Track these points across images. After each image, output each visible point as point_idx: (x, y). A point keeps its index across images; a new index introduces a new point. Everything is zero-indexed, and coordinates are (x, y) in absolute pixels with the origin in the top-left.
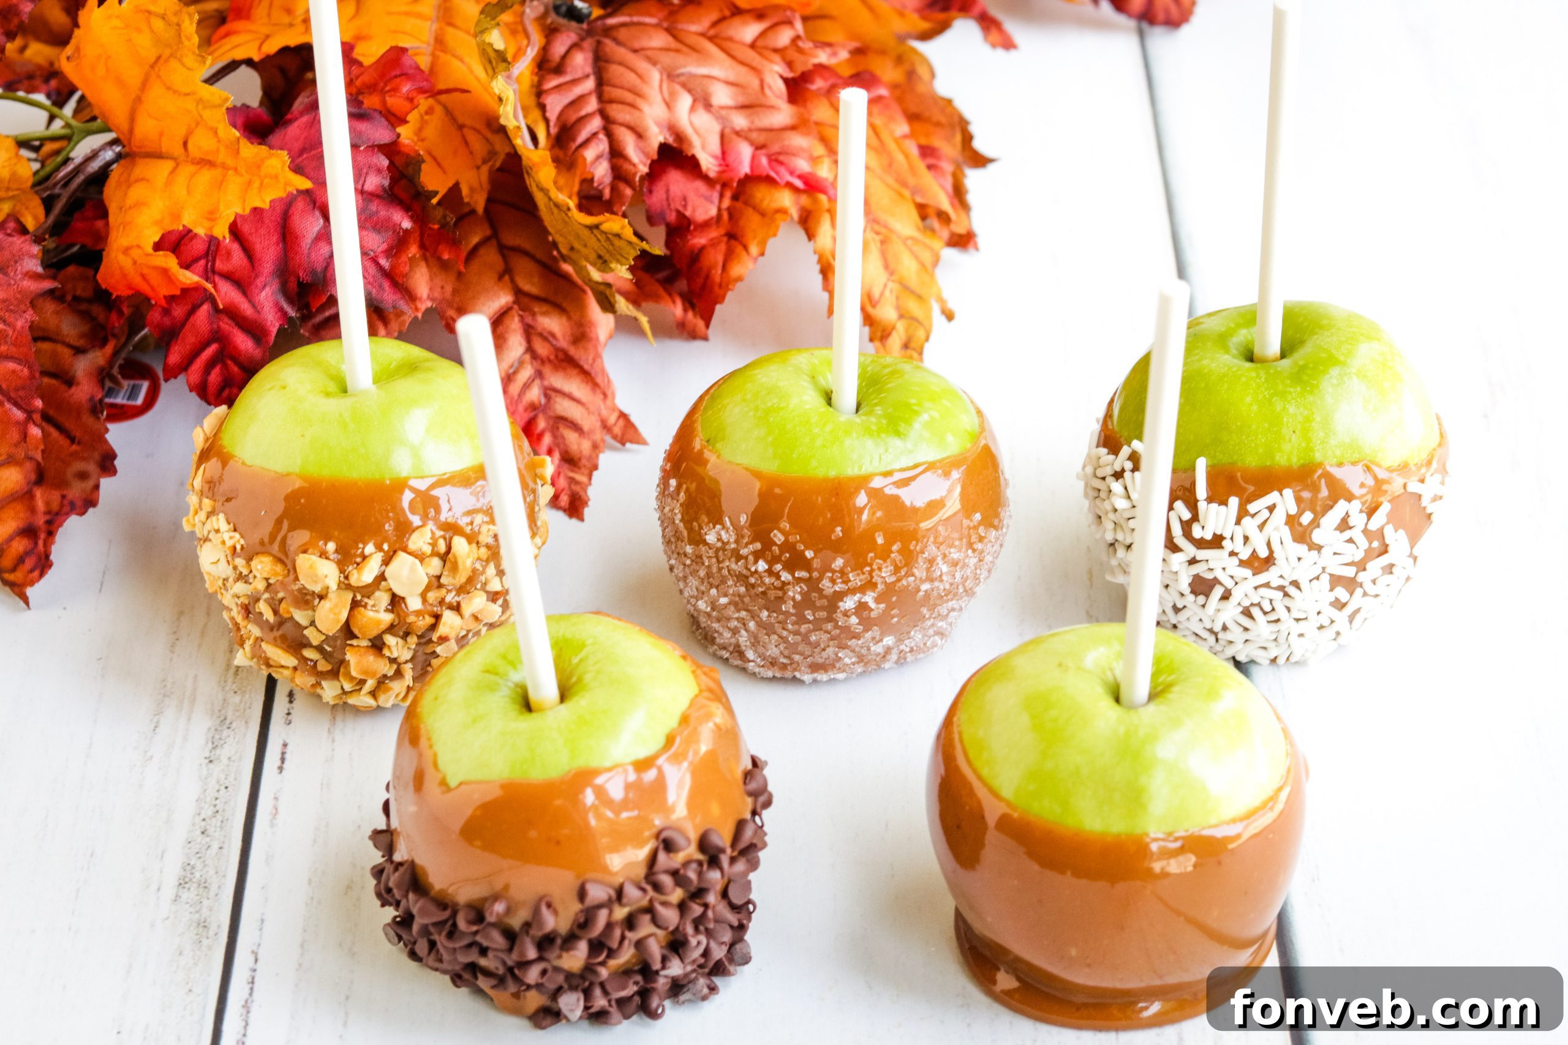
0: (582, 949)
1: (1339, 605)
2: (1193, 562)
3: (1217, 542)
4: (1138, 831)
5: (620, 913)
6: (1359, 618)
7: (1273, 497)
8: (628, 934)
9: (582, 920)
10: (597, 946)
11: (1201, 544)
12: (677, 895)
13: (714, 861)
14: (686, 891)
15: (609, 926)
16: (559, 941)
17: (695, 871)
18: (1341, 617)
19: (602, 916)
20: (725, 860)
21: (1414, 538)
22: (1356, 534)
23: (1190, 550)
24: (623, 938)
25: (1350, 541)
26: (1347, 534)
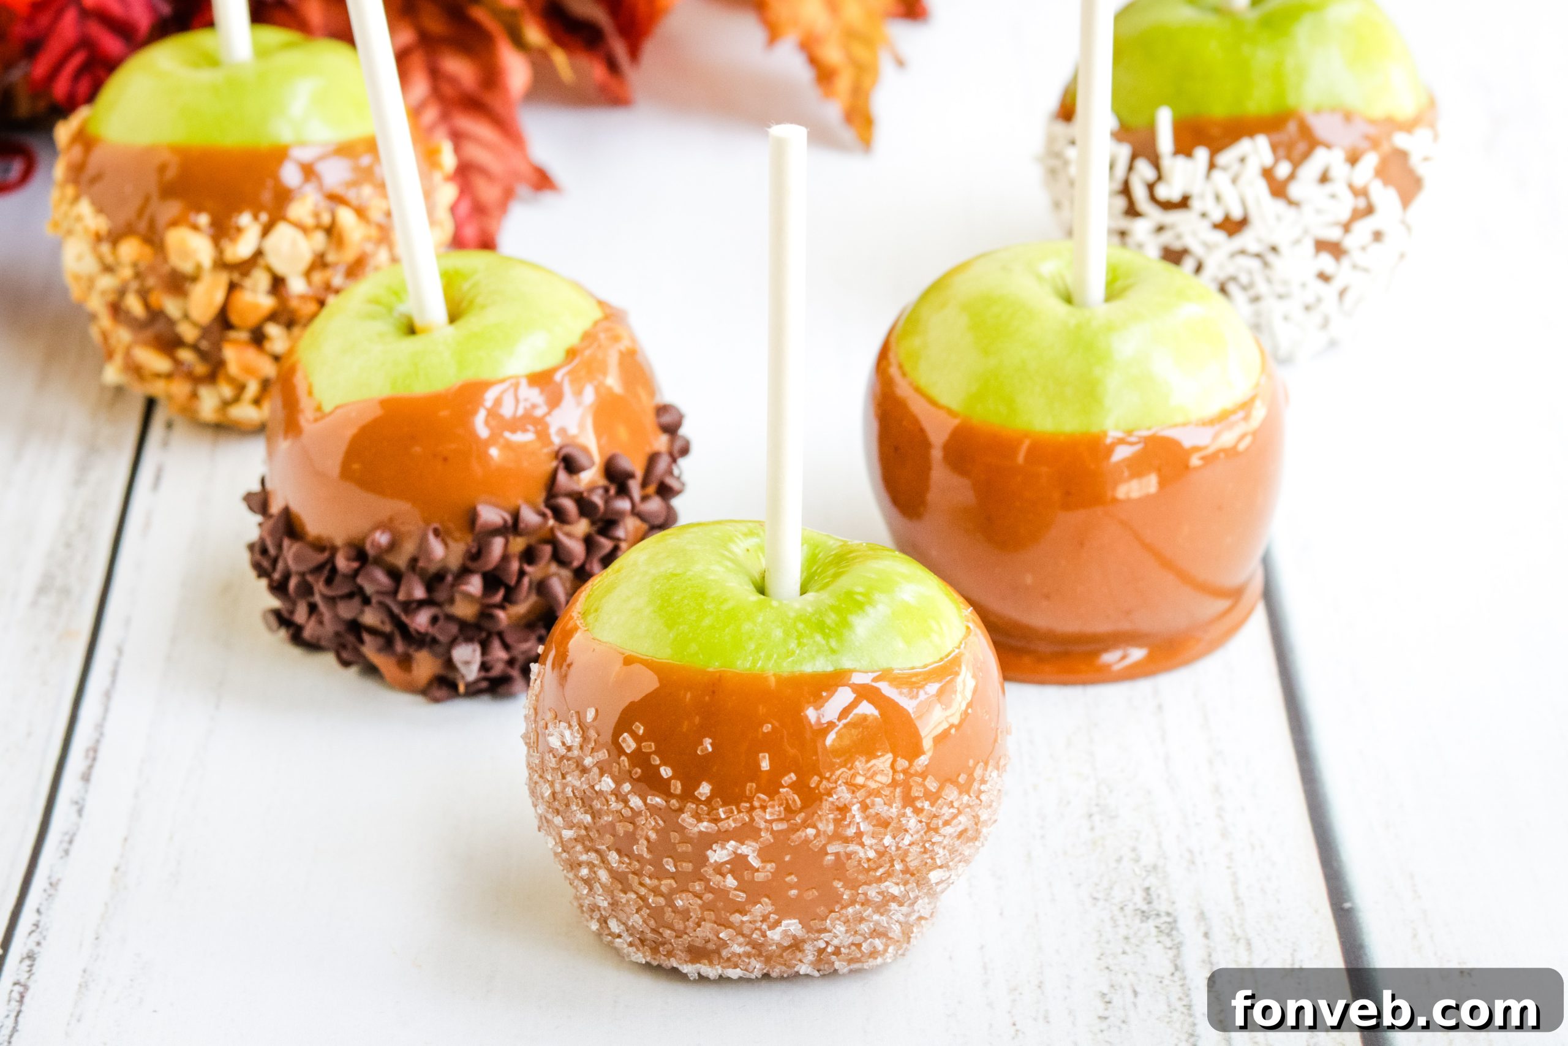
0: (475, 585)
1: (1324, 277)
2: (1160, 229)
3: (1184, 203)
4: (1095, 429)
5: (518, 544)
6: (1349, 298)
7: (1245, 146)
8: (528, 569)
9: (474, 550)
10: (493, 580)
11: (1167, 206)
12: (582, 526)
13: (623, 490)
14: (593, 523)
15: (505, 558)
16: (450, 578)
17: (602, 497)
18: (1329, 292)
19: (498, 545)
20: (634, 486)
21: (1406, 200)
22: (1339, 186)
23: (1155, 215)
24: (522, 573)
25: (1333, 196)
26: (1328, 188)
